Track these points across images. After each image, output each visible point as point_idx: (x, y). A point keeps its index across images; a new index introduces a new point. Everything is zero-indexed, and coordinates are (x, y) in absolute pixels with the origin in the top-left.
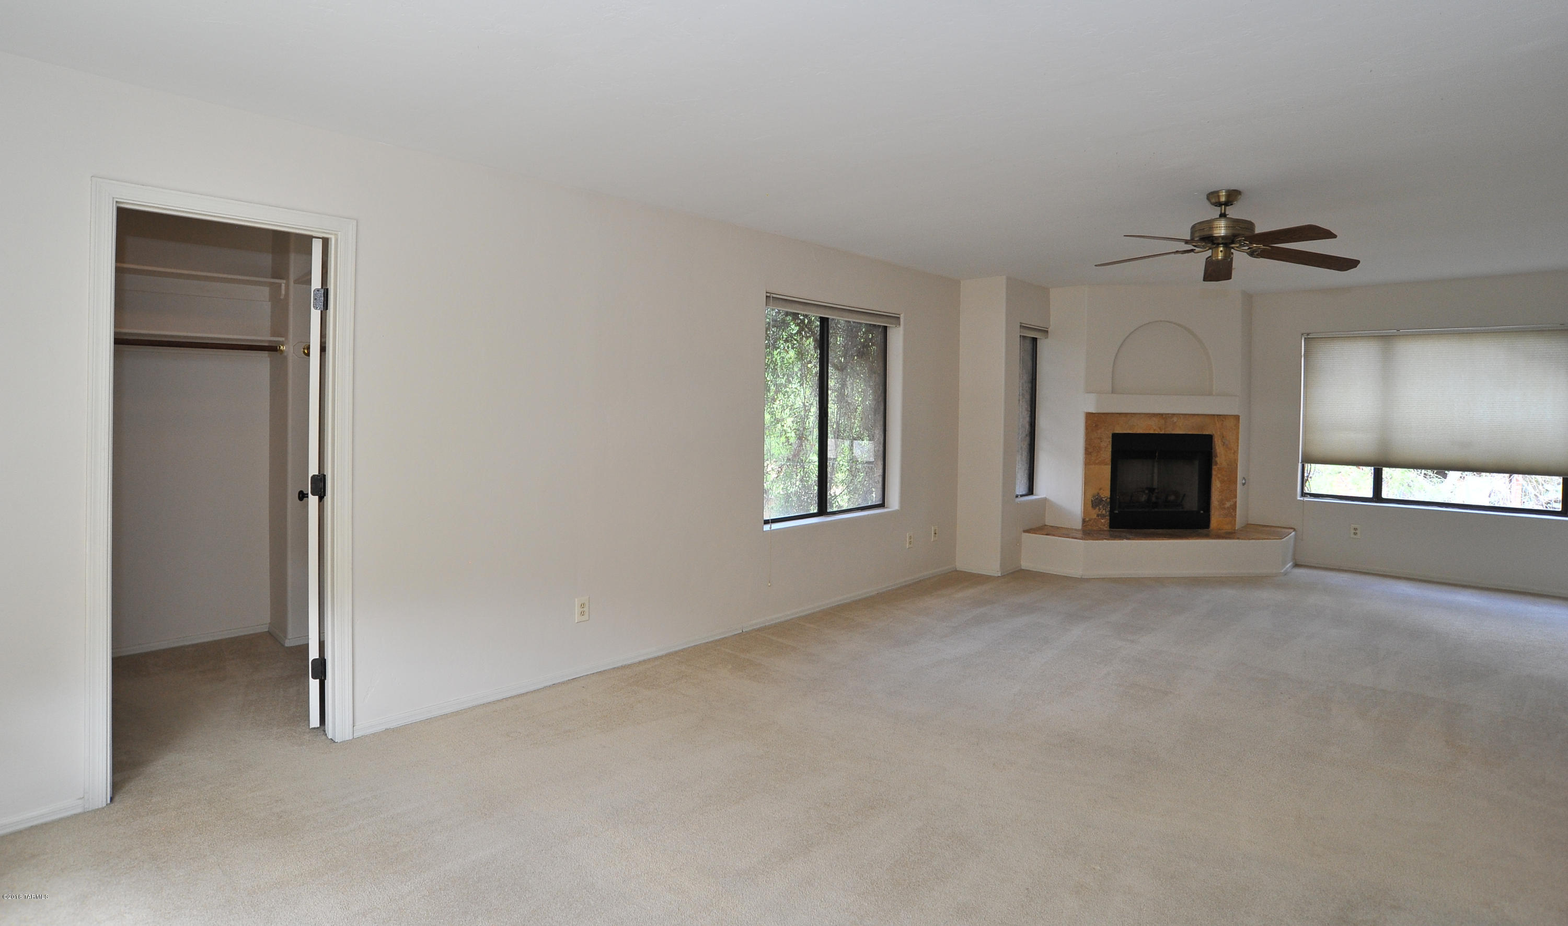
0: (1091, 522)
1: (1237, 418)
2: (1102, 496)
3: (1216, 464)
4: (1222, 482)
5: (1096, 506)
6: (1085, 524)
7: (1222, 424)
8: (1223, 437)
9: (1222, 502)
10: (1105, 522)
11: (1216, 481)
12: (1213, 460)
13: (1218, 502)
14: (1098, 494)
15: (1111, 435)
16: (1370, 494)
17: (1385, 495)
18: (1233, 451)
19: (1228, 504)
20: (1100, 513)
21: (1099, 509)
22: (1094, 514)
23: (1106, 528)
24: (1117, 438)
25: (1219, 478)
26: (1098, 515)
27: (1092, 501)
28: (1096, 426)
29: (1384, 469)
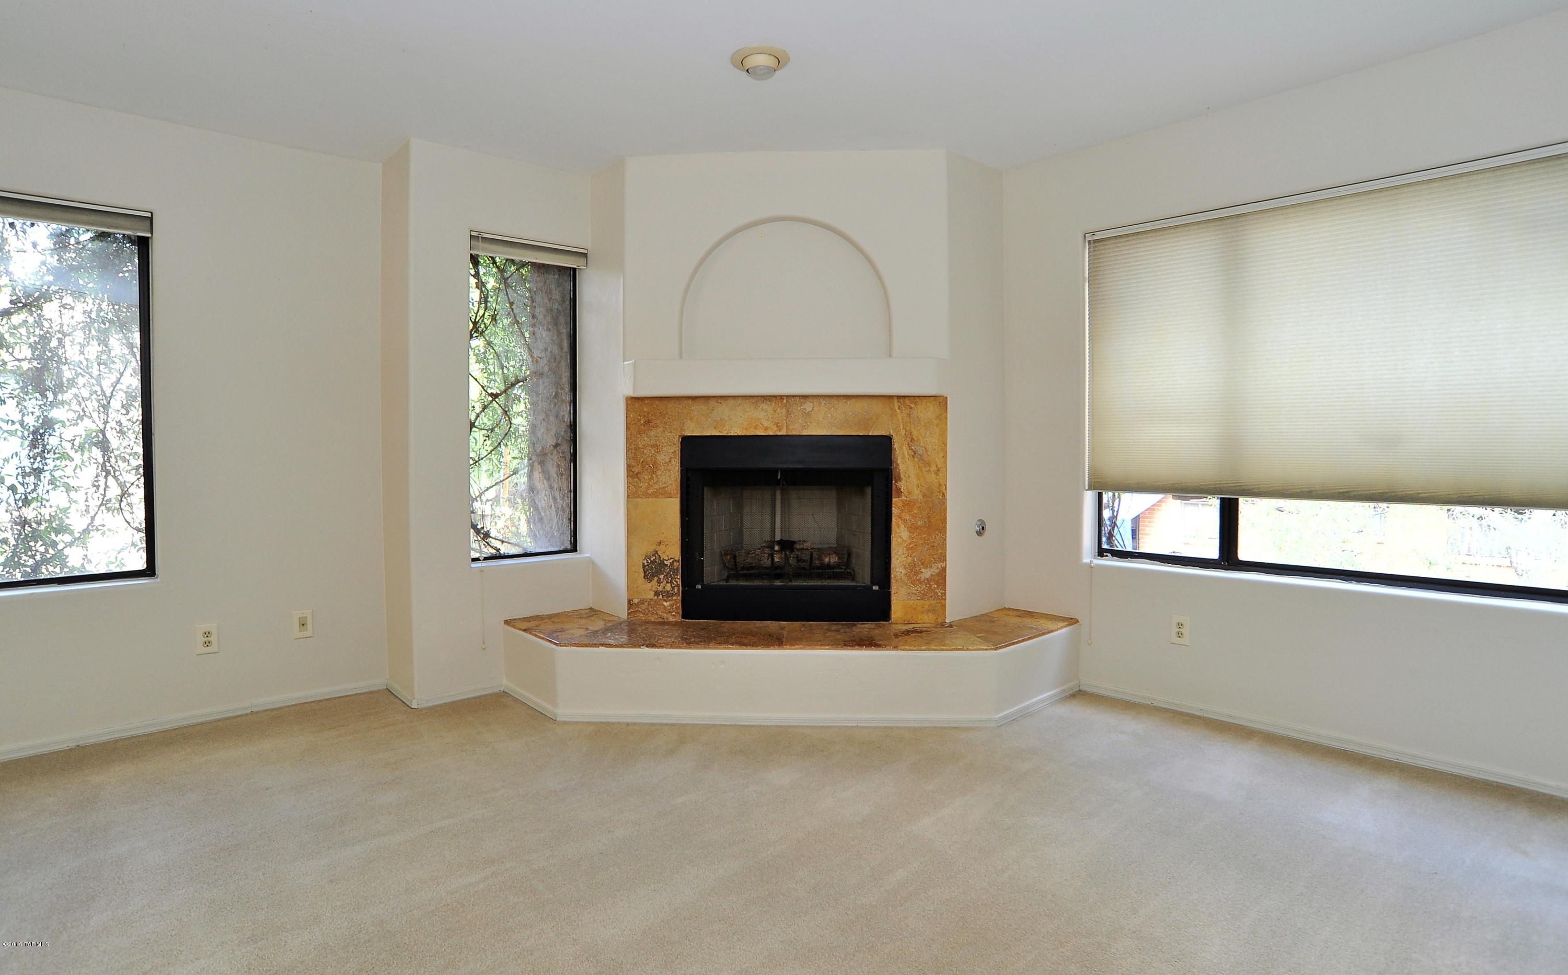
0: (644, 607)
1: (941, 401)
2: (664, 557)
3: (899, 492)
4: (913, 528)
5: (653, 576)
6: (632, 610)
7: (909, 415)
8: (912, 440)
9: (913, 570)
10: (672, 606)
11: (898, 526)
12: (894, 487)
13: (905, 568)
14: (656, 552)
15: (677, 441)
16: (1212, 552)
17: (1244, 553)
18: (934, 468)
19: (927, 573)
20: (660, 589)
21: (659, 582)
22: (648, 590)
23: (675, 616)
24: (690, 445)
25: (905, 521)
26: (657, 594)
27: (644, 566)
28: (648, 422)
29: (1241, 500)
